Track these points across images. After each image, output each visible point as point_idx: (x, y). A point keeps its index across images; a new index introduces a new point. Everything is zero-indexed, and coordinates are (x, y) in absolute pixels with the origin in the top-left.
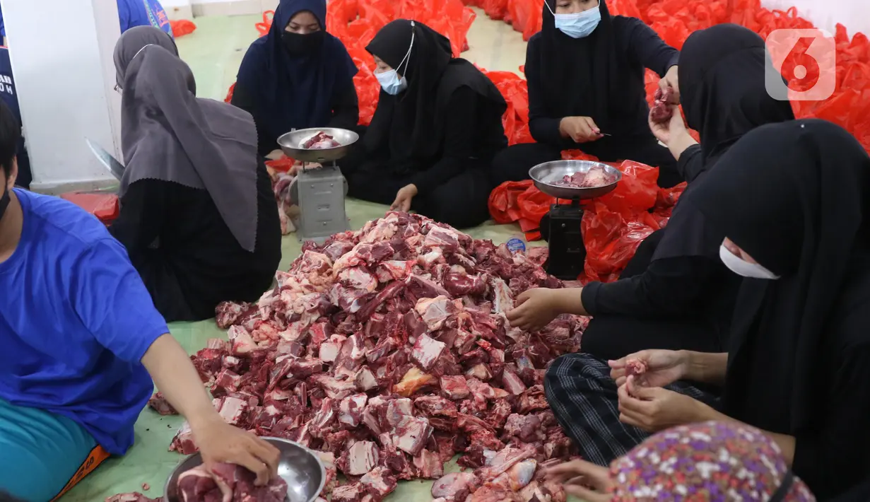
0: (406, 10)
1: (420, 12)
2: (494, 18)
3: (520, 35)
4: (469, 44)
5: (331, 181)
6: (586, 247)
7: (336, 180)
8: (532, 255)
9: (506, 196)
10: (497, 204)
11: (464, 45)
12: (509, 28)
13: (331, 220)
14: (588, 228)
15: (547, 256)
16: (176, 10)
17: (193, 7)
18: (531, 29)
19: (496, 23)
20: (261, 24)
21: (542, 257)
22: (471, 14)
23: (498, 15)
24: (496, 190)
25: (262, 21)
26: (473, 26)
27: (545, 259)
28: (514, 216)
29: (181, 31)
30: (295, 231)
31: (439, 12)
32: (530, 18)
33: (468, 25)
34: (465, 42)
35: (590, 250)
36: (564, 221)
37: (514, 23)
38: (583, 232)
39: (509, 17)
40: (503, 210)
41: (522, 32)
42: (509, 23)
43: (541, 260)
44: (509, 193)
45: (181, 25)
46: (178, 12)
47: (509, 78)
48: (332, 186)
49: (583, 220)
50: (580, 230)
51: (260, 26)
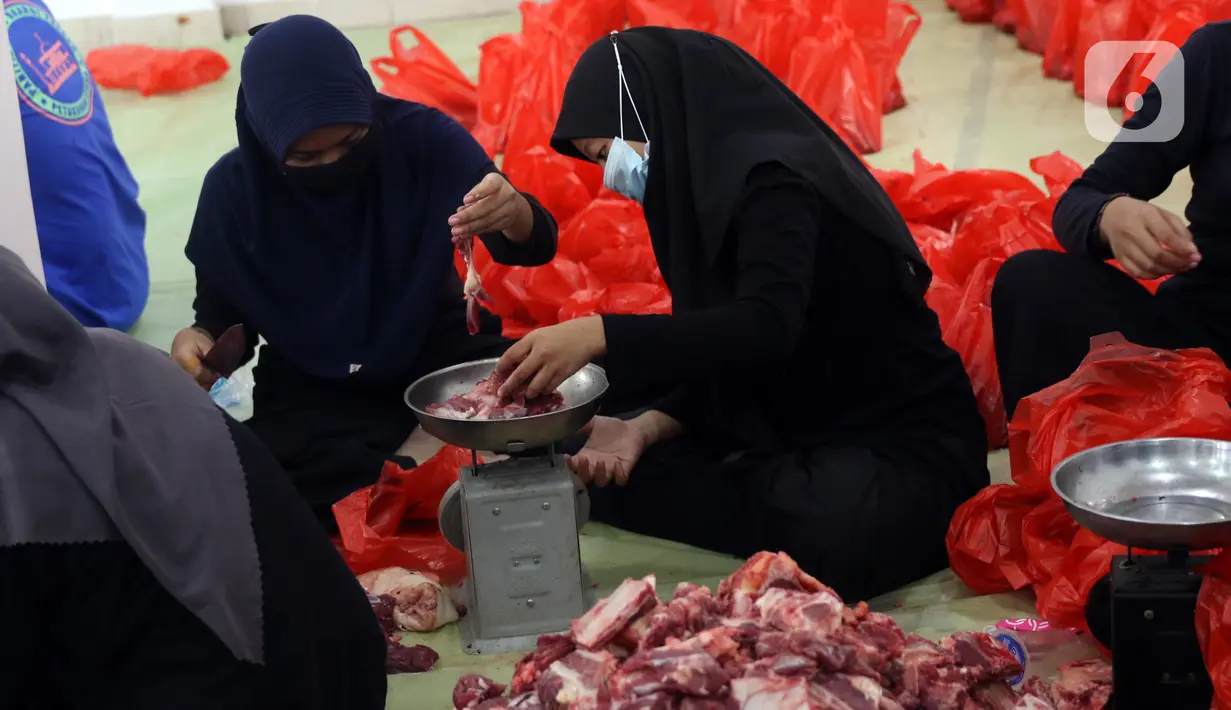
0: (745, 11)
1: (780, 17)
2: (970, 18)
3: (1036, 61)
4: (907, 91)
5: (544, 496)
6: (1213, 676)
7: (557, 494)
8: (1068, 688)
9: (995, 525)
10: (972, 545)
11: (892, 96)
12: (1007, 42)
13: (545, 594)
14: (1214, 625)
15: (1107, 690)
16: (182, 20)
17: (224, 12)
18: (1064, 47)
19: (976, 31)
20: (386, 61)
21: (1096, 694)
22: (908, 19)
23: (979, 9)
24: (964, 509)
25: (388, 53)
26: (917, 45)
27: (1104, 700)
28: (1018, 578)
29: (193, 75)
30: (458, 621)
31: (826, 19)
32: (1059, 18)
33: (901, 46)
34: (896, 86)
35: (1223, 684)
36: (1148, 604)
37: (1020, 30)
38: (1201, 634)
39: (1007, 16)
40: (989, 560)
41: (1041, 53)
42: (1009, 30)
43: (1093, 700)
44: (1002, 516)
45: (193, 63)
46: (187, 27)
47: (1006, 188)
48: (546, 508)
49: (1201, 603)
50: (1194, 631)
51: (383, 66)
